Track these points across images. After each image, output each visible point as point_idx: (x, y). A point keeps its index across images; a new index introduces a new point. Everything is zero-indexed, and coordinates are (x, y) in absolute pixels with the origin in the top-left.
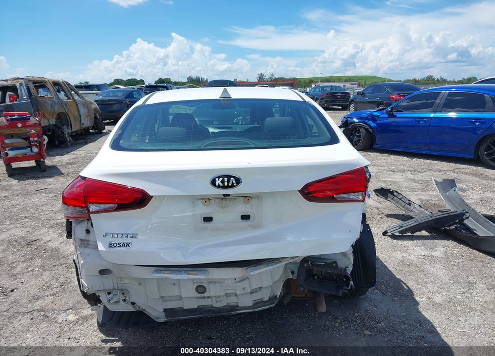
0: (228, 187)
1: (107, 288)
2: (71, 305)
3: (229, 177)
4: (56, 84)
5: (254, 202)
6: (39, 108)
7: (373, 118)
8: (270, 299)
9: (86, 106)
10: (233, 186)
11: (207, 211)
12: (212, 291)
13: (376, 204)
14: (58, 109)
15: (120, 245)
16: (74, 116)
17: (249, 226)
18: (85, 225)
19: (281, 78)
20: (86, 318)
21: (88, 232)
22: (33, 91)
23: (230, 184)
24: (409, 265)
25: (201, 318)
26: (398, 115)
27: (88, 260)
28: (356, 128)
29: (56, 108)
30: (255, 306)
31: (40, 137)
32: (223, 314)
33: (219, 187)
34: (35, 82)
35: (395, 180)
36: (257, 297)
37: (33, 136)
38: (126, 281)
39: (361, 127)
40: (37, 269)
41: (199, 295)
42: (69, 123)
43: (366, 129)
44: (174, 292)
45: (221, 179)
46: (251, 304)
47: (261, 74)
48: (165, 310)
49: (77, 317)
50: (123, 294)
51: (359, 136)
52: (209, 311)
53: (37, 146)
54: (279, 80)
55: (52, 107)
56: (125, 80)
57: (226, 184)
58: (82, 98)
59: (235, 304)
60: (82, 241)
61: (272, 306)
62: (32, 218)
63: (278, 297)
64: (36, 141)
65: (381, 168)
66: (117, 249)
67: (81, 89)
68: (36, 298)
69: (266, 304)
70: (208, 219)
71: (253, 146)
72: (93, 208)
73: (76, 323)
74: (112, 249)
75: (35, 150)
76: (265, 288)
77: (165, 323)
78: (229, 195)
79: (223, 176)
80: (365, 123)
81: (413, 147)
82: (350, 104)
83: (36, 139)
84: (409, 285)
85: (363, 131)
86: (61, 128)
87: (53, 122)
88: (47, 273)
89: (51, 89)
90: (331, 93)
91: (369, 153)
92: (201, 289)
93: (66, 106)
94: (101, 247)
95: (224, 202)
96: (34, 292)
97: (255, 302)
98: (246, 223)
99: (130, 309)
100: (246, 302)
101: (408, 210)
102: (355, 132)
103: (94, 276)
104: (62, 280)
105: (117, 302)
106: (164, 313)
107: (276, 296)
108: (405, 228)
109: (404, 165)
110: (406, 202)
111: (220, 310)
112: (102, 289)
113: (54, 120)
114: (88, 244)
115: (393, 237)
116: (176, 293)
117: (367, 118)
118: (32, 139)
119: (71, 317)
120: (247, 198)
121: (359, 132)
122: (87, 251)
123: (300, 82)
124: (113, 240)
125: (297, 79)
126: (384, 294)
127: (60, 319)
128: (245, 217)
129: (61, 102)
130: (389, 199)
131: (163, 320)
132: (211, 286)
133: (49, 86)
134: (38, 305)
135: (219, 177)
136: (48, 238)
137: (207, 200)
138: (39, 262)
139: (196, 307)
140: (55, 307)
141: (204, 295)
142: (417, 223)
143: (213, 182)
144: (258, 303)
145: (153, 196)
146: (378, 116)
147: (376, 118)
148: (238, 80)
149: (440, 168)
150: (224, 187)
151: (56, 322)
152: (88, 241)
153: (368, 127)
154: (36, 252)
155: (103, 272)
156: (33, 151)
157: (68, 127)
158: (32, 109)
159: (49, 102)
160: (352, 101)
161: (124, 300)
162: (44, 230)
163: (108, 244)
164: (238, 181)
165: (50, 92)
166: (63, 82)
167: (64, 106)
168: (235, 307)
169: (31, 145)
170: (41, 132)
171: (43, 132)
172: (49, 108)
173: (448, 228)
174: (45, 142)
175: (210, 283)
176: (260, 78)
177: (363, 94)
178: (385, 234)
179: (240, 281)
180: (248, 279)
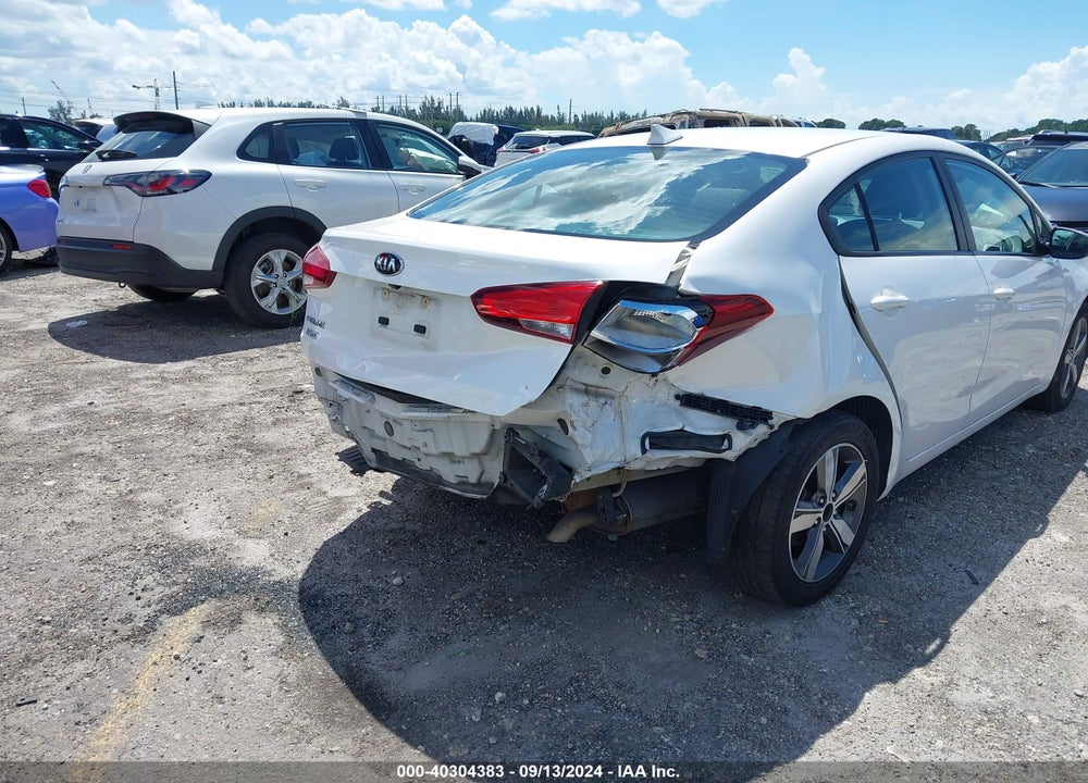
0: (387, 272)
1: (328, 397)
3: (391, 257)
5: (431, 306)
8: (480, 484)
10: (391, 272)
11: (385, 308)
15: (311, 333)
17: (423, 344)
23: (389, 269)
33: (380, 270)
36: (460, 470)
41: (388, 437)
45: (382, 259)
48: (374, 451)
50: (338, 409)
57: (387, 267)
59: (439, 474)
61: (484, 497)
63: (495, 486)
69: (477, 489)
70: (384, 321)
79: (385, 255)
92: (388, 428)
95: (402, 300)
97: (458, 478)
98: (420, 338)
106: (374, 455)
107: (493, 484)
111: (427, 474)
112: (325, 397)
116: (372, 426)
120: (426, 298)
128: (420, 329)
131: (374, 465)
135: (381, 256)
137: (387, 293)
139: (401, 459)
143: (376, 263)
144: (464, 483)
145: (336, 273)
150: (384, 271)
164: (398, 265)
175: (394, 422)
179: (420, 431)
180: (431, 430)
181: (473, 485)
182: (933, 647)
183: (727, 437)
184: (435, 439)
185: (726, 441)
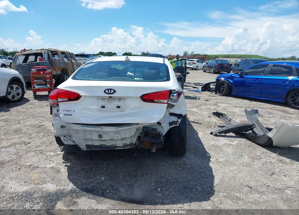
0: (110, 94)
1: (64, 134)
2: (53, 149)
3: (111, 90)
4: (63, 53)
5: (122, 101)
6: (53, 65)
7: (232, 78)
8: (130, 144)
9: (78, 65)
10: (112, 93)
11: (103, 103)
12: (105, 137)
13: (216, 121)
14: (62, 66)
15: (68, 115)
16: (71, 70)
17: (120, 111)
18: (57, 108)
19: (198, 54)
20: (58, 155)
21: (58, 111)
22: (51, 56)
23: (111, 93)
24: (216, 147)
25: (101, 150)
26: (245, 77)
27: (57, 121)
28: (222, 83)
29: (61, 66)
30: (124, 147)
31: (51, 80)
32: (110, 149)
33: (107, 93)
34: (52, 52)
35: (234, 111)
36: (125, 142)
37: (48, 79)
38: (71, 132)
39: (225, 82)
40: (41, 136)
41: (99, 139)
42: (68, 74)
43: (228, 84)
44: (89, 137)
45: (108, 90)
46: (122, 145)
47: (186, 52)
48: (86, 145)
49: (54, 154)
50: (70, 137)
51: (224, 88)
52: (105, 147)
53: (49, 84)
54: (197, 56)
55: (60, 65)
56: (106, 52)
57: (110, 92)
58: (76, 61)
59: (115, 145)
60: (55, 114)
61: (131, 147)
62: (42, 117)
63: (134, 143)
64: (49, 81)
65: (231, 105)
66: (67, 116)
67: (78, 57)
68: (38, 146)
69: (129, 146)
70: (103, 107)
71: (131, 80)
72: (59, 100)
73: (54, 156)
74: (66, 116)
75: (48, 86)
76: (128, 138)
77: (86, 151)
78: (111, 97)
79: (109, 89)
80: (227, 80)
81: (253, 95)
82: (231, 70)
83: (49, 80)
84: (210, 154)
85: (226, 85)
86: (63, 76)
87: (59, 72)
88: (45, 138)
89: (60, 55)
90: (220, 64)
91: (228, 97)
92: (100, 136)
93: (67, 64)
94: (61, 116)
95: (110, 100)
96: (38, 144)
97: (123, 145)
98: (118, 109)
99: (72, 143)
100: (120, 144)
101: (229, 123)
102: (222, 85)
103: (59, 129)
104: (51, 141)
105: (68, 140)
106: (86, 147)
107: (133, 143)
108: (221, 131)
109: (245, 104)
110: (229, 120)
111: (109, 147)
112: (62, 134)
113: (60, 72)
114: (57, 116)
115: (216, 135)
116: (91, 138)
117: (228, 78)
118: (47, 80)
119: (52, 154)
120: (120, 99)
121: (224, 86)
122: (57, 118)
123: (209, 57)
124: (66, 113)
125: (208, 55)
126: (196, 156)
127: (47, 154)
128: (118, 107)
129: (64, 62)
130: (220, 118)
131: (85, 150)
132: (104, 135)
133: (59, 54)
134: (39, 149)
135: (107, 90)
136: (48, 125)
137: (103, 99)
138: (42, 134)
139: (99, 145)
140: (46, 150)
141: (102, 139)
142: (228, 129)
143: (105, 92)
144: (125, 145)
146: (234, 77)
147: (233, 78)
148: (171, 55)
149: (264, 107)
150: (109, 94)
151: (46, 155)
152: (58, 114)
153: (229, 83)
154: (42, 130)
155: (62, 127)
156: (47, 86)
157: (67, 76)
158: (49, 65)
159: (58, 62)
160: (232, 69)
161: (70, 140)
162: (47, 122)
163: (64, 114)
164: (115, 91)
165: (59, 57)
166: (66, 52)
167: (66, 65)
168: (115, 147)
169: (46, 83)
170: (52, 77)
171: (53, 77)
172: (58, 65)
173: (245, 133)
174: (54, 82)
175: (104, 134)
176: (185, 54)
177: (238, 65)
178: (211, 133)
179: (116, 134)
180: (119, 133)
181: (129, 145)
182: (208, 155)
183: (178, 121)
184: (120, 135)
185: (177, 122)
